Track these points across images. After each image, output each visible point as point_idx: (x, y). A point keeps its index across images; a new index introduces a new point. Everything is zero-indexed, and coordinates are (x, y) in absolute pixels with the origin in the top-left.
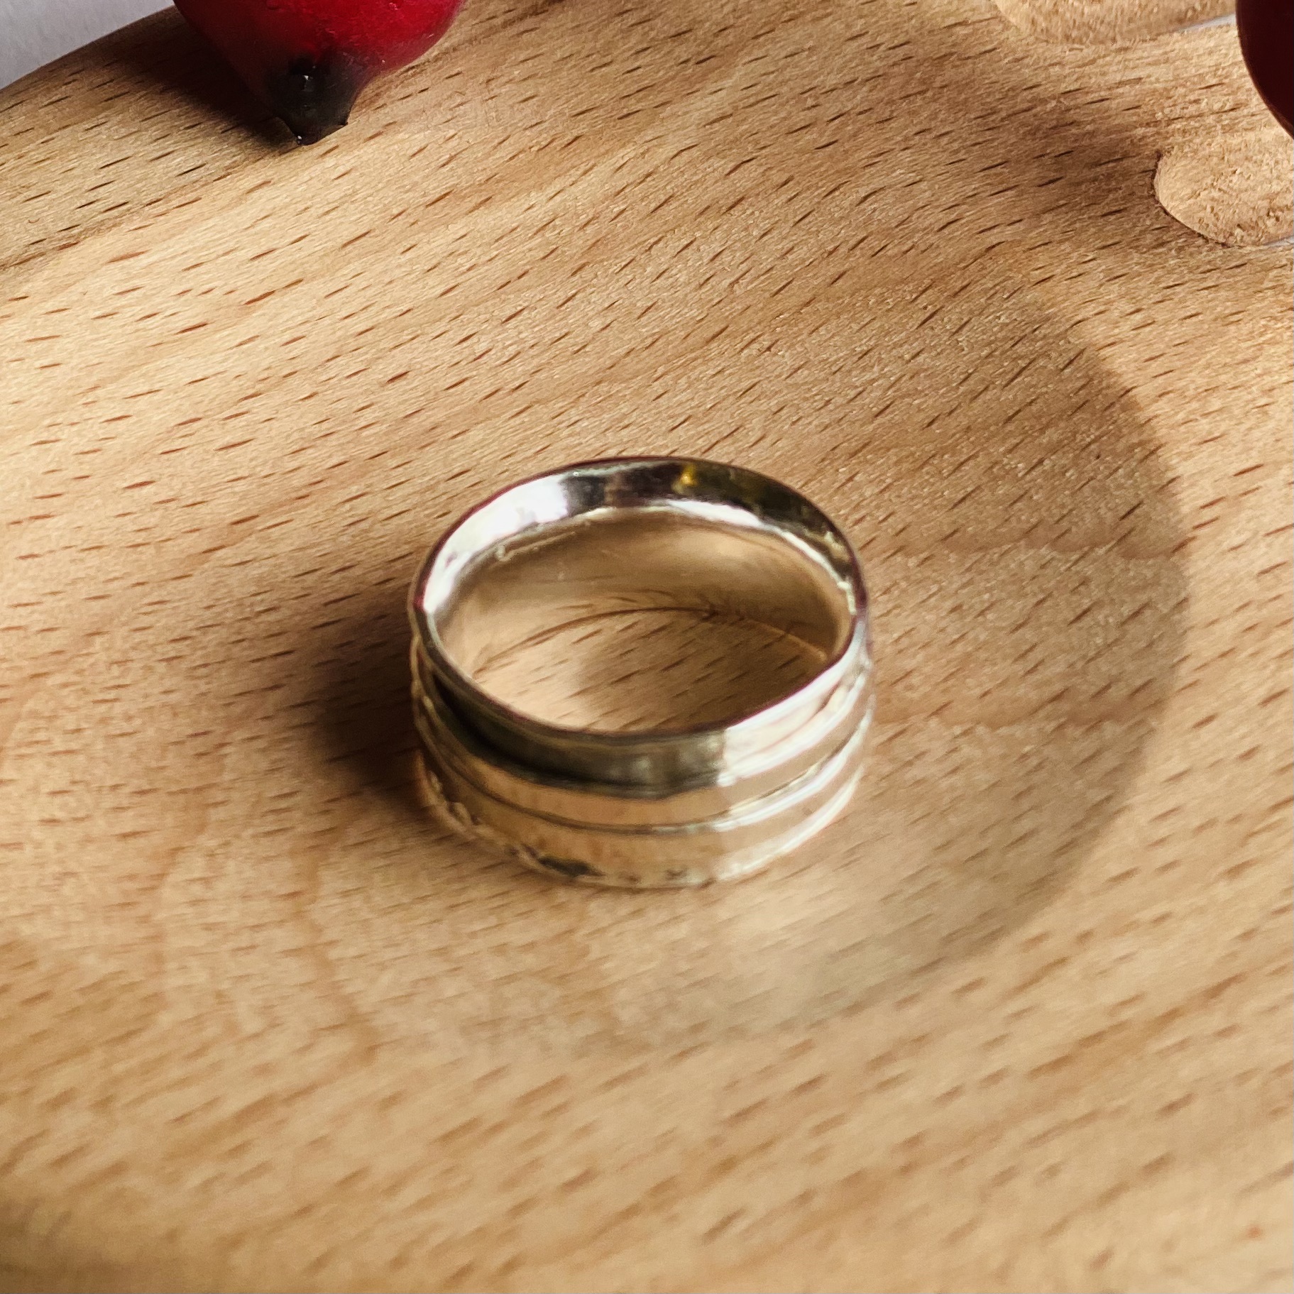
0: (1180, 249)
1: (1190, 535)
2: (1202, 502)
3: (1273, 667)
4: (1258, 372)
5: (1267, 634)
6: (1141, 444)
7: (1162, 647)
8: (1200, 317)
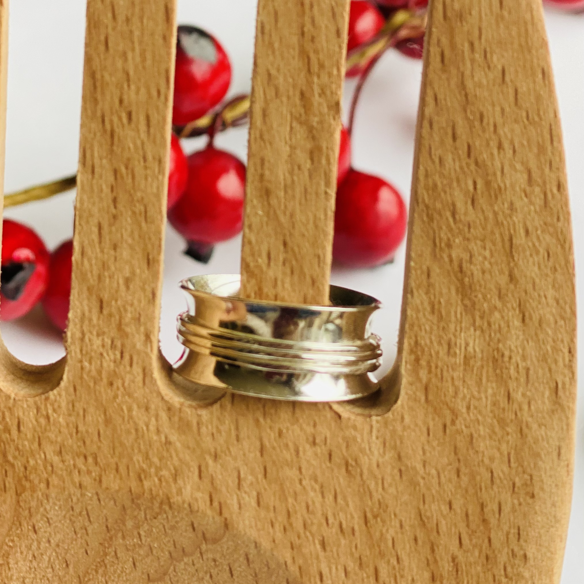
0: (54, 410)
1: (223, 519)
2: (208, 503)
3: (308, 534)
4: (145, 428)
5: (291, 525)
6: (161, 503)
7: (273, 566)
8: (102, 432)
